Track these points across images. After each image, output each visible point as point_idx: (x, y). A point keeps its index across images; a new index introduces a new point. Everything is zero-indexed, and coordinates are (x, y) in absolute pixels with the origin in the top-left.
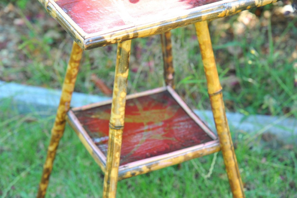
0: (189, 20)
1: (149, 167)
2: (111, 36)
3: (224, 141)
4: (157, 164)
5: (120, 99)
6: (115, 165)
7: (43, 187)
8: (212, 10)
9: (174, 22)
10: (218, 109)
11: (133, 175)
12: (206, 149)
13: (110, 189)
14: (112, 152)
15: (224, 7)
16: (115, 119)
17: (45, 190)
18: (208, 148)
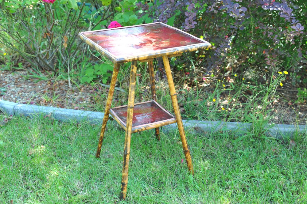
0: (161, 54)
1: (145, 128)
2: (127, 58)
3: (178, 117)
4: (149, 127)
5: (132, 95)
6: (130, 125)
7: (100, 145)
8: (171, 51)
9: (155, 54)
10: (175, 102)
11: (138, 131)
12: (170, 121)
13: (128, 136)
14: (129, 119)
15: (176, 50)
16: (130, 104)
17: (101, 147)
18: (171, 121)
